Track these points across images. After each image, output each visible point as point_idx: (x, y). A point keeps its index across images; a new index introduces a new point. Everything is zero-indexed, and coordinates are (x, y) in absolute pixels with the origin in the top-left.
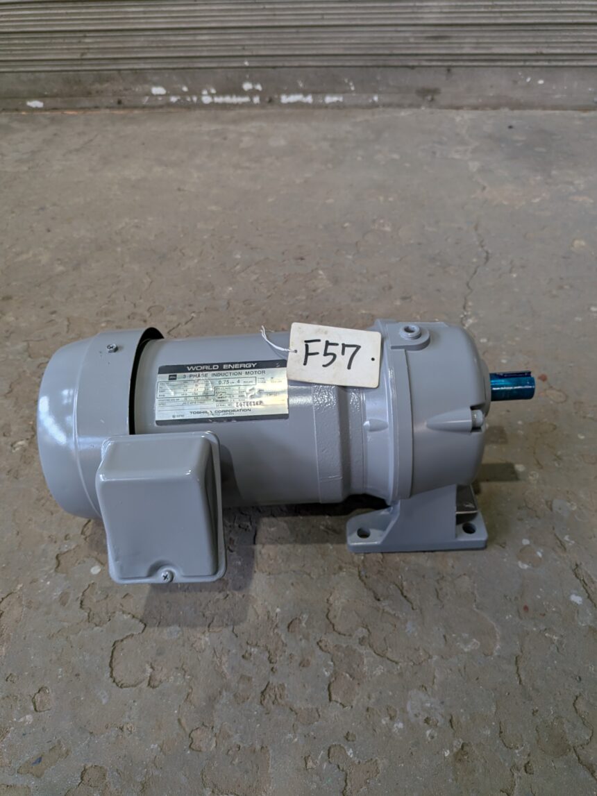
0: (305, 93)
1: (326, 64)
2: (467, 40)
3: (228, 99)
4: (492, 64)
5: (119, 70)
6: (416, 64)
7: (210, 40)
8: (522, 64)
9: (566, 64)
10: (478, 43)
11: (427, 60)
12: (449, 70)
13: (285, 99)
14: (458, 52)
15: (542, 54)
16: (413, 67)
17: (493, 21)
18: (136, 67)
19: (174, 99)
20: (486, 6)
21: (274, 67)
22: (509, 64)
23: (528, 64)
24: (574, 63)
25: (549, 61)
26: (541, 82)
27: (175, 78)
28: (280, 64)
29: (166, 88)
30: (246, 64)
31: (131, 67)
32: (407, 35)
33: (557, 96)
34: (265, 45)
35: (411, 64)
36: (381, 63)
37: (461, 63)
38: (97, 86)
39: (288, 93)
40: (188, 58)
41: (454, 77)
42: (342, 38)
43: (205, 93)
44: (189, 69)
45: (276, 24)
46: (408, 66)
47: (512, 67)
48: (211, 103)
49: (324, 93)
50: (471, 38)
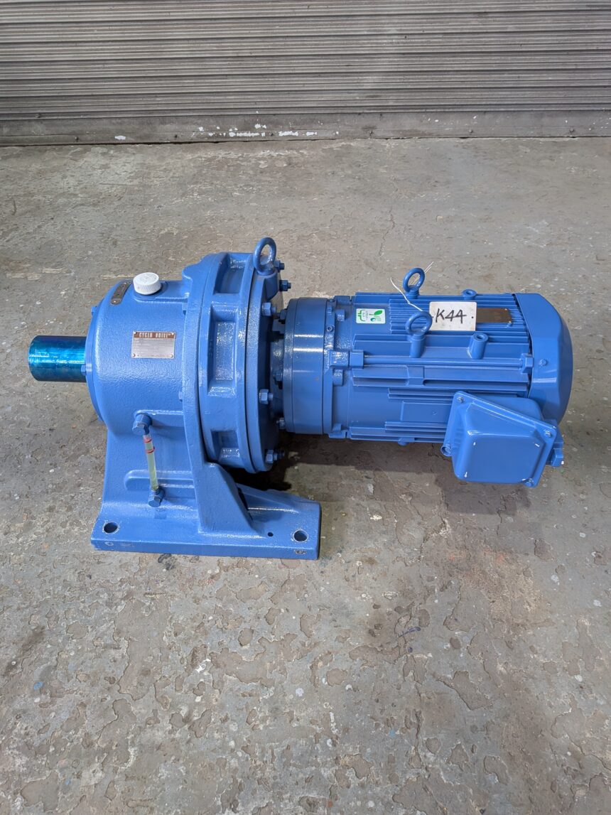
0: (294, 130)
1: (306, 112)
2: (390, 98)
3: (245, 134)
5: (177, 116)
6: (361, 112)
7: (235, 99)
9: (451, 110)
10: (398, 99)
11: (368, 109)
12: (381, 115)
13: (281, 134)
14: (386, 104)
15: (436, 105)
16: (360, 114)
17: (405, 87)
19: (211, 134)
20: (400, 79)
21: (274, 115)
22: (417, 111)
23: (428, 110)
24: (455, 110)
25: (440, 109)
26: (437, 121)
27: (211, 121)
28: (278, 113)
29: (206, 127)
30: (257, 112)
31: (184, 115)
32: (355, 95)
33: (447, 129)
34: (269, 102)
35: (358, 112)
36: (340, 111)
37: (388, 111)
38: (162, 126)
39: (283, 130)
40: (221, 109)
41: (384, 119)
42: (316, 97)
43: (231, 130)
44: (221, 115)
45: (276, 89)
46: (356, 113)
47: (419, 112)
48: (235, 137)
49: (306, 130)
50: (393, 96)
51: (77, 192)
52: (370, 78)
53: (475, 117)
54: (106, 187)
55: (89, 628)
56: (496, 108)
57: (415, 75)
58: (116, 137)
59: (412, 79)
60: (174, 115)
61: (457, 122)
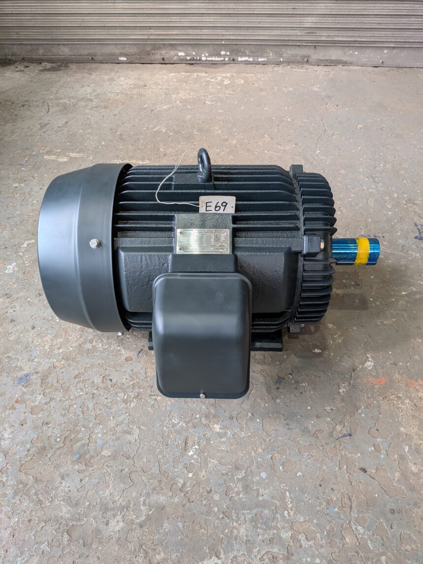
0: (249, 56)
1: (259, 43)
2: (324, 34)
3: (213, 59)
4: (335, 45)
5: (164, 44)
6: (300, 44)
7: (208, 32)
8: (348, 45)
9: (368, 45)
10: (329, 36)
11: (305, 43)
12: (315, 47)
13: (240, 59)
14: (319, 39)
15: (357, 41)
16: (299, 46)
17: (335, 27)
18: (172, 43)
19: (188, 58)
20: (332, 20)
21: (236, 45)
22: (342, 45)
23: (350, 45)
24: (371, 45)
25: (360, 44)
26: (356, 53)
27: (189, 48)
28: (239, 43)
29: (185, 53)
30: (223, 43)
31: (170, 43)
32: (297, 31)
33: (364, 60)
34: (233, 35)
35: (298, 44)
36: (284, 44)
37: (321, 44)
38: (153, 52)
39: (241, 56)
40: (197, 39)
41: (317, 51)
42: (268, 32)
43: (203, 55)
44: (197, 44)
45: (239, 26)
46: (297, 45)
47: (343, 46)
48: (206, 60)
49: (258, 57)
50: (325, 33)
51: (93, 98)
52: (310, 19)
53: (386, 51)
54: (113, 95)
55: (111, 418)
56: (402, 44)
57: (343, 17)
58: (120, 58)
59: (341, 20)
60: (162, 43)
61: (372, 54)
